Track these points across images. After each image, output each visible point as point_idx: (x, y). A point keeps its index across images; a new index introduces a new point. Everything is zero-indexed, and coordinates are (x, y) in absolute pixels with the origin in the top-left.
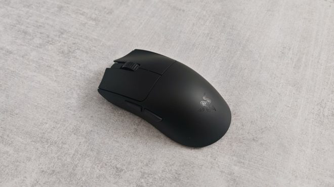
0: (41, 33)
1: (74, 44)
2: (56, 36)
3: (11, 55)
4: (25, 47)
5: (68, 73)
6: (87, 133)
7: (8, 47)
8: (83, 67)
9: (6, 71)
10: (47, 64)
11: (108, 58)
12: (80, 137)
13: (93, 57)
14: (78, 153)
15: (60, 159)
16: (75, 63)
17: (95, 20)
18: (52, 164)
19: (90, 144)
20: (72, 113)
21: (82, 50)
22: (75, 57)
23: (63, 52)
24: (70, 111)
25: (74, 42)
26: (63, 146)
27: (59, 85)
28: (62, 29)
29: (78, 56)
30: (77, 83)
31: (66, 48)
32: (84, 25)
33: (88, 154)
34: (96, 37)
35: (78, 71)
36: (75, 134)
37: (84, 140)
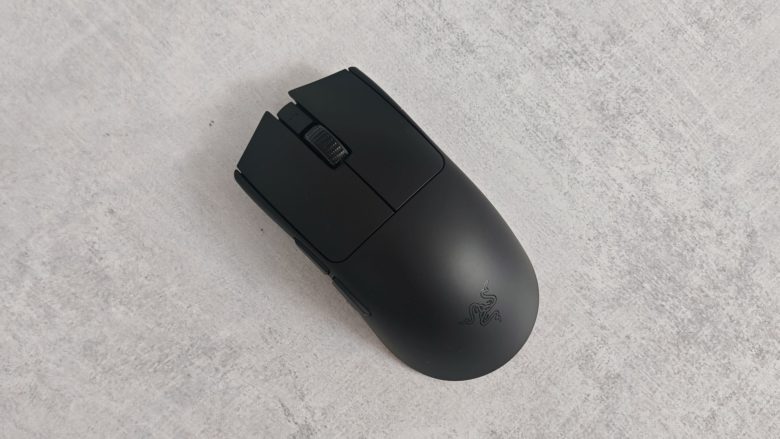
0: (558, 13)
1: (637, 90)
2: (595, 40)
3: (471, 57)
4: (510, 48)
5: (602, 184)
6: (607, 377)
7: (466, 27)
8: (640, 177)
9: (450, 109)
10: (555, 130)
11: (706, 174)
12: (590, 382)
13: (673, 157)
14: (577, 421)
15: (537, 419)
16: (625, 157)
17: (705, 27)
18: (517, 424)
19: (607, 407)
20: (587, 307)
21: (651, 123)
22: (629, 138)
23: (602, 109)
24: (583, 301)
25: (638, 85)
26: (550, 389)
27: (574, 212)
28: (614, 22)
29: (636, 137)
30: (616, 222)
31: (612, 95)
32: (676, 32)
33: (597, 431)
34: (694, 92)
35: (627, 186)
36: (580, 368)
37: (597, 391)
